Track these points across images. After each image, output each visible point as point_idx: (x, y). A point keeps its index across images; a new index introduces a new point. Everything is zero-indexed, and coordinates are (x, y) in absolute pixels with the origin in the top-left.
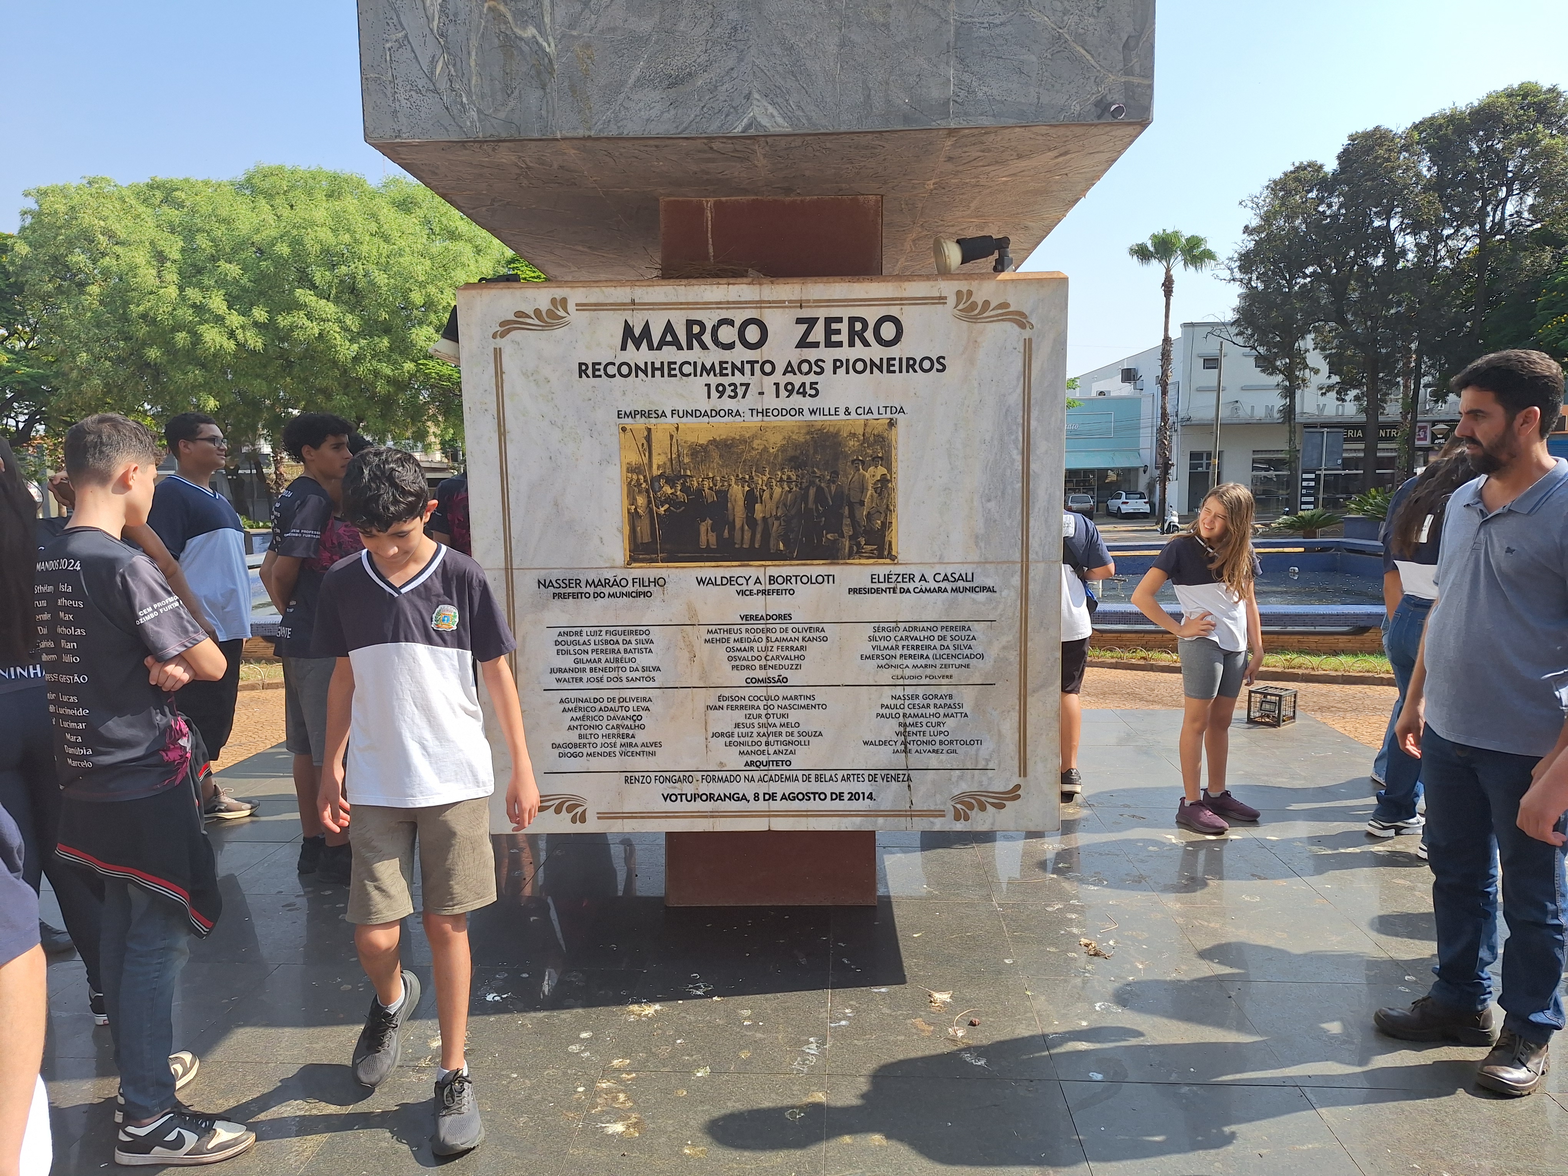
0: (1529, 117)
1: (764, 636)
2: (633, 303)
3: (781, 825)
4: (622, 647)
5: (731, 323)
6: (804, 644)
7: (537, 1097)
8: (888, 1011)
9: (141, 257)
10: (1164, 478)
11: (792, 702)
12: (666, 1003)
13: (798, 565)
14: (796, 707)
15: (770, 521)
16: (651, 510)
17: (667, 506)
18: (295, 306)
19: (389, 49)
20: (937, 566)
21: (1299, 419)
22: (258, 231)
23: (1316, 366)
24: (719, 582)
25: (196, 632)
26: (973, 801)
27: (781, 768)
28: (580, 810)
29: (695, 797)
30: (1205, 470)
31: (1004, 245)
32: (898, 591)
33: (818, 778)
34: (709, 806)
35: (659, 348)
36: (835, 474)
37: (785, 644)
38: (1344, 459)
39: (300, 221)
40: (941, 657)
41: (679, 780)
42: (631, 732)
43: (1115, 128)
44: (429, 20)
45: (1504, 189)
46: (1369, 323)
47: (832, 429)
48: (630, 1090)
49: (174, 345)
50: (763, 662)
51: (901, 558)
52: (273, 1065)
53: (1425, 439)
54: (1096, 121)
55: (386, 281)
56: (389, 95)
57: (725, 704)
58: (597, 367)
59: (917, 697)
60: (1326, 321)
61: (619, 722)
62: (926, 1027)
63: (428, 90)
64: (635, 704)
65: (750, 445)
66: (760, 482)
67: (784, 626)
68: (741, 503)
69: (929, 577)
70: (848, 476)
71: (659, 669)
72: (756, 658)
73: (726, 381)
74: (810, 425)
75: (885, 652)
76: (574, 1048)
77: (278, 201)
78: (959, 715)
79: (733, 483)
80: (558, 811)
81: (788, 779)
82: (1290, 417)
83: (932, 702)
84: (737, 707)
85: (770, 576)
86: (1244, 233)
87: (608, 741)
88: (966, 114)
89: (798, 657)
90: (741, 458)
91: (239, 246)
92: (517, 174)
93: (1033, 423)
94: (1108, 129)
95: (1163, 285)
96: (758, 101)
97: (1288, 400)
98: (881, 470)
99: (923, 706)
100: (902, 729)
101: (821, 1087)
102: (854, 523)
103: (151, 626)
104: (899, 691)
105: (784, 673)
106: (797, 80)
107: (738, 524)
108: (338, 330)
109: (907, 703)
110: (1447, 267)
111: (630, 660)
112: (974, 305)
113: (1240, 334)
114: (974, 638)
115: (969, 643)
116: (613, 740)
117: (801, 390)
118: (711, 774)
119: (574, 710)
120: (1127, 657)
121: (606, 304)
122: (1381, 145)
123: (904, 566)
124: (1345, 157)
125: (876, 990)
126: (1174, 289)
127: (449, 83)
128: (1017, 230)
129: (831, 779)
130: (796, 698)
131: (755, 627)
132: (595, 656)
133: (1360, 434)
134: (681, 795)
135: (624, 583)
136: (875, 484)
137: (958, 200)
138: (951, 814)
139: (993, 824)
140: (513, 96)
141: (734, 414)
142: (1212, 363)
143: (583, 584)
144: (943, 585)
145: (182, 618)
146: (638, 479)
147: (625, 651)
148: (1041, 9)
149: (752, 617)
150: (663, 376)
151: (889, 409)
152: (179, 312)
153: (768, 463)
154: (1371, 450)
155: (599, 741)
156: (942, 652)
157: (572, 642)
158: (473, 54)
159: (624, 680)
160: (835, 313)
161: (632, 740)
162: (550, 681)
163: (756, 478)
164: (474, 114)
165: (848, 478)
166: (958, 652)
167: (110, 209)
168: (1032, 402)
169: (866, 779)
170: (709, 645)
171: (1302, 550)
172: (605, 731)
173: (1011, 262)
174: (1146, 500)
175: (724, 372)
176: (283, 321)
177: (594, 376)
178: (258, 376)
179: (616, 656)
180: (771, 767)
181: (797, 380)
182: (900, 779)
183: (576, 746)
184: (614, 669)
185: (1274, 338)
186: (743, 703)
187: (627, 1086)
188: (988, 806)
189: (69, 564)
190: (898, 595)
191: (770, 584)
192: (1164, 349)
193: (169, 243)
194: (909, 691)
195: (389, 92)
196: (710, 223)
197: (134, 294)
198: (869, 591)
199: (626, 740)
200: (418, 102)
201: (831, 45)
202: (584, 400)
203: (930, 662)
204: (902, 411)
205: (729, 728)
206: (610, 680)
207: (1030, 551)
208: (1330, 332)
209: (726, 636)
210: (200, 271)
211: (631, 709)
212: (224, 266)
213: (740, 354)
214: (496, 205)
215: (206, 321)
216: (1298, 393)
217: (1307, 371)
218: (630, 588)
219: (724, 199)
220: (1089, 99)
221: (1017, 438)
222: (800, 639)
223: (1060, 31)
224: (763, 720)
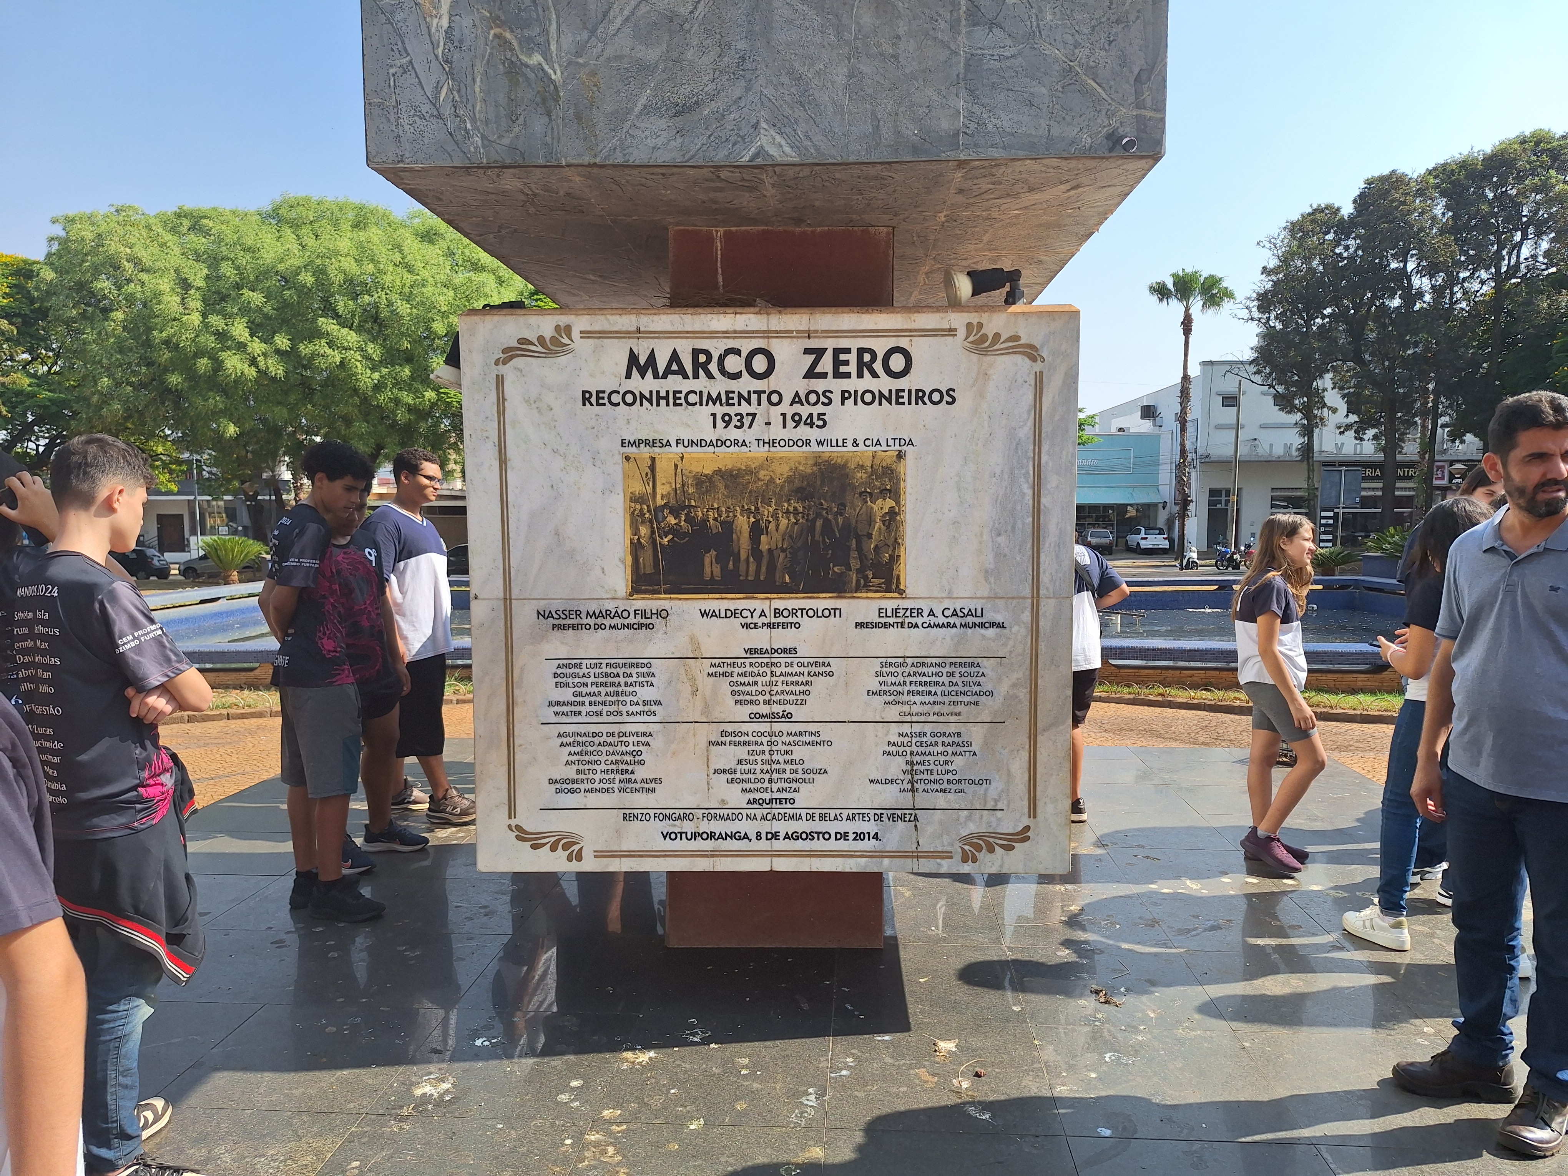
0: (1543, 162)
1: (768, 671)
2: (639, 331)
3: (783, 865)
4: (622, 680)
5: (738, 352)
6: (809, 679)
7: (523, 1150)
8: (891, 1061)
9: (165, 285)
10: (1183, 515)
11: (797, 739)
12: (661, 1050)
13: (804, 598)
14: (800, 743)
15: (775, 553)
16: (654, 541)
17: (670, 536)
18: (316, 334)
19: (393, 75)
20: (946, 601)
21: (1316, 457)
22: (282, 260)
23: (1334, 406)
24: (723, 615)
25: (179, 662)
26: (981, 842)
27: (785, 806)
28: (576, 848)
29: (695, 835)
30: (1223, 507)
31: (1015, 278)
32: (906, 625)
33: (822, 818)
34: (709, 845)
35: (665, 377)
36: (843, 505)
37: (790, 679)
38: (1362, 498)
39: (324, 251)
40: (950, 693)
41: (679, 818)
42: (630, 768)
43: (1128, 161)
44: (434, 46)
45: (1519, 233)
46: (1387, 363)
47: (839, 461)
48: (620, 1143)
49: (195, 371)
50: (767, 697)
51: (909, 592)
52: (249, 1112)
53: (1443, 478)
54: (1107, 154)
55: (409, 311)
56: (392, 119)
57: (728, 739)
58: (601, 395)
59: (925, 734)
60: (1344, 361)
61: (618, 757)
62: (930, 1078)
63: (432, 116)
64: (635, 739)
65: (756, 476)
66: (766, 513)
67: (789, 660)
68: (746, 534)
69: (938, 612)
70: (855, 508)
71: (660, 703)
72: (760, 693)
73: (732, 411)
74: (817, 456)
75: (893, 688)
76: (563, 1097)
77: (305, 231)
78: (967, 753)
79: (738, 514)
80: (553, 849)
81: (791, 817)
82: (1308, 455)
83: (940, 740)
84: (739, 743)
85: (775, 609)
86: (1262, 273)
87: (607, 777)
88: (976, 145)
89: (803, 693)
90: (747, 488)
91: (265, 273)
92: (523, 201)
93: (1044, 458)
94: (1120, 162)
95: (1182, 323)
96: (766, 130)
97: (1306, 438)
98: (890, 503)
99: (931, 744)
100: (909, 767)
101: (818, 1142)
102: (862, 556)
103: (131, 655)
104: (906, 728)
105: (789, 708)
106: (805, 110)
107: (743, 556)
108: (359, 358)
109: (914, 740)
110: (1463, 309)
111: (631, 694)
112: (984, 338)
113: (1258, 372)
114: (983, 675)
115: (978, 679)
116: (611, 776)
117: (809, 421)
118: (712, 811)
119: (572, 744)
120: (1144, 692)
121: (611, 332)
122: (1397, 189)
123: (912, 601)
124: (1363, 201)
125: (879, 1038)
126: (1193, 328)
127: (453, 108)
128: (1031, 264)
129: (836, 818)
130: (801, 734)
131: (760, 661)
132: (594, 689)
133: (1378, 473)
134: (681, 833)
135: (625, 614)
136: (883, 516)
137: (970, 233)
138: (958, 856)
139: (1001, 866)
140: (517, 122)
141: (740, 444)
142: (1230, 401)
143: (583, 615)
144: (952, 620)
145: (164, 647)
146: (642, 509)
147: (626, 684)
148: (1053, 42)
149: (756, 651)
150: (668, 405)
151: (897, 441)
152: (202, 339)
153: (774, 492)
154: (1389, 489)
155: (598, 777)
156: (950, 689)
157: (571, 675)
158: (478, 80)
159: (625, 713)
160: (843, 343)
161: (631, 776)
162: (549, 714)
163: (761, 509)
164: (478, 140)
165: (855, 510)
166: (966, 689)
167: (137, 236)
168: (1043, 436)
169: (872, 818)
170: (712, 679)
171: (1321, 587)
172: (603, 767)
173: (1022, 295)
174: (1165, 536)
175: (731, 401)
176: (305, 349)
177: (598, 404)
178: (279, 403)
179: (616, 689)
180: (774, 806)
181: (805, 411)
182: (907, 819)
183: (573, 781)
184: (614, 703)
185: (1292, 377)
186: (746, 738)
187: (616, 1139)
188: (997, 847)
189: (47, 589)
190: (906, 630)
191: (775, 617)
192: (1182, 387)
193: (193, 271)
194: (917, 728)
195: (392, 117)
196: (719, 252)
197: (156, 320)
198: (877, 625)
199: (624, 776)
200: (422, 127)
201: (840, 74)
202: (587, 428)
203: (939, 699)
204: (911, 443)
205: (732, 765)
206: (611, 713)
207: (1041, 587)
208: (1348, 371)
209: (730, 669)
210: (224, 298)
211: (631, 744)
212: (247, 293)
213: (746, 384)
214: (503, 232)
215: (229, 348)
216: (1316, 431)
217: (1325, 410)
218: (632, 620)
219: (733, 229)
220: (1100, 132)
221: (1028, 472)
222: (806, 674)
223: (1071, 64)
224: (767, 757)
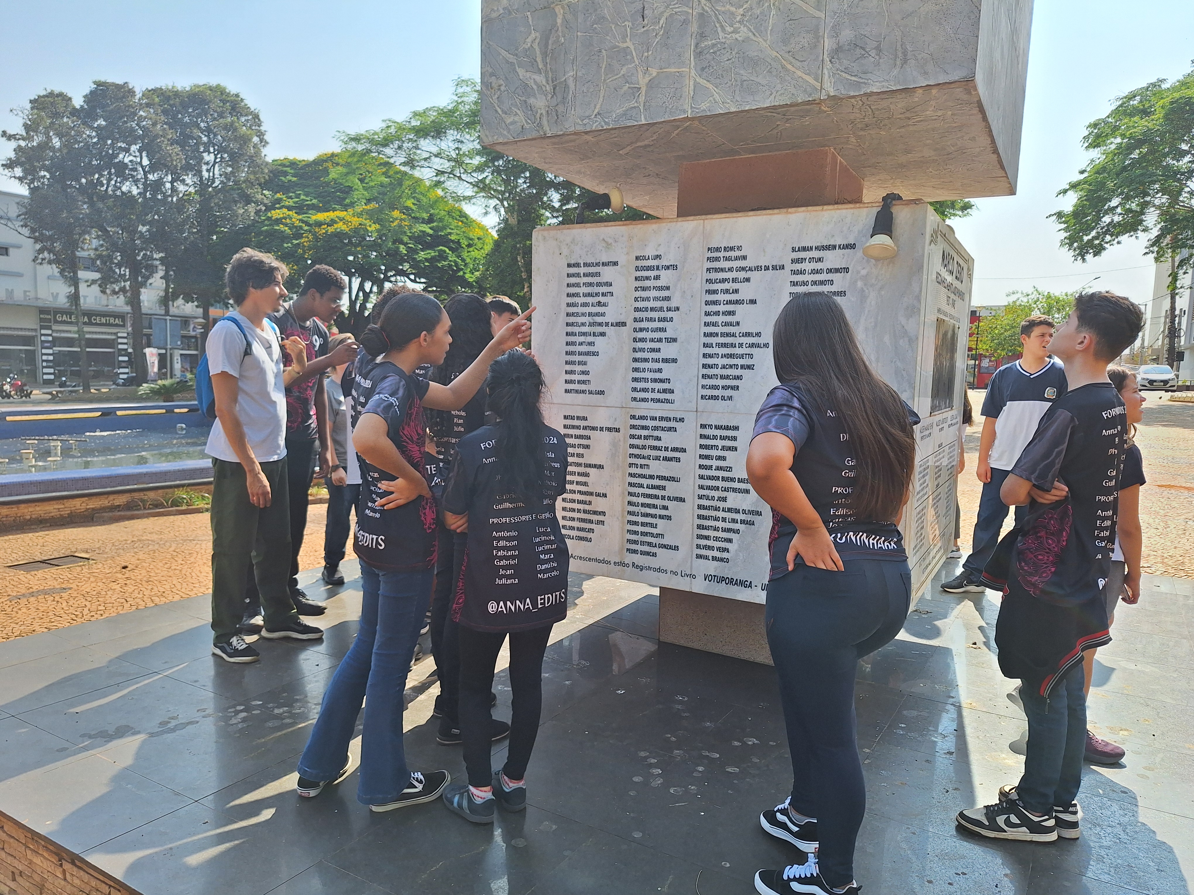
124: (91, 99)
171: (164, 411)
